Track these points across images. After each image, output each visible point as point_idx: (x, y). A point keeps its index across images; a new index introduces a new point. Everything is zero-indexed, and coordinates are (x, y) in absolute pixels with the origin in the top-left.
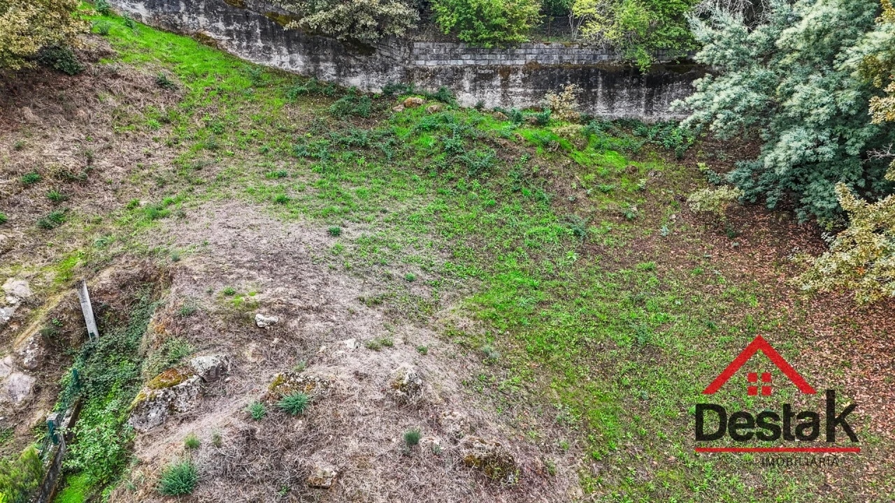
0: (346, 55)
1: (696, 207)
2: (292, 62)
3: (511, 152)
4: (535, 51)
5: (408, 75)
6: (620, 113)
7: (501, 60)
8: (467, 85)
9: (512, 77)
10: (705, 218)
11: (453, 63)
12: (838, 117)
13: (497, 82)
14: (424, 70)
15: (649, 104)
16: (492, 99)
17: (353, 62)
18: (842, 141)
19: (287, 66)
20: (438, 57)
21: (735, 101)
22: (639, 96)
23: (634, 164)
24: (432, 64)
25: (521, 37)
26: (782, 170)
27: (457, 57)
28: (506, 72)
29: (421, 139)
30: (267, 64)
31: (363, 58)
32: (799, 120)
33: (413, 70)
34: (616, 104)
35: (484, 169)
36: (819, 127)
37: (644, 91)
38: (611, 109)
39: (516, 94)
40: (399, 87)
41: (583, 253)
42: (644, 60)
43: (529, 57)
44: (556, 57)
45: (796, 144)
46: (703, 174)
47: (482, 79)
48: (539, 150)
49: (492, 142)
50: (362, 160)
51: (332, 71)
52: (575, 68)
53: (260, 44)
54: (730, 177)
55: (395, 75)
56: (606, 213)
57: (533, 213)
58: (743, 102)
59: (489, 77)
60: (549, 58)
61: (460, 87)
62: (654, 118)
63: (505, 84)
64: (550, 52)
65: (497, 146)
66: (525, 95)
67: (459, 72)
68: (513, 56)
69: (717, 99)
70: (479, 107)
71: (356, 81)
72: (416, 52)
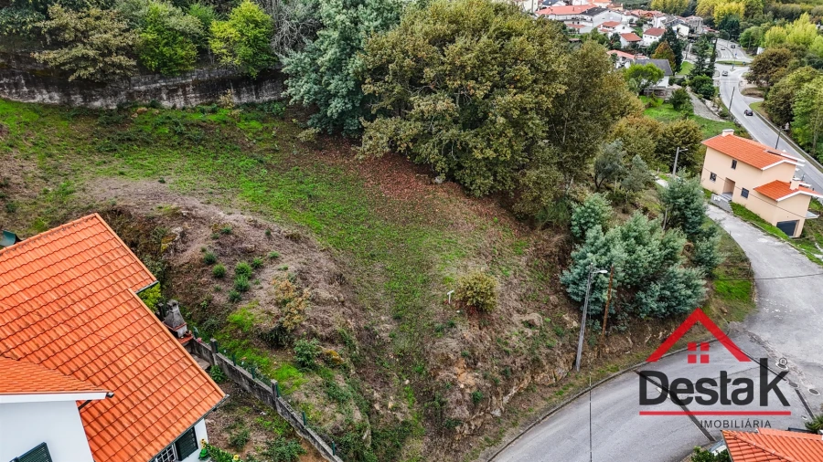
0: (88, 89)
1: (303, 140)
2: (50, 98)
3: (210, 129)
4: (196, 73)
5: (130, 96)
6: (245, 100)
7: (180, 81)
8: (164, 96)
9: (187, 89)
10: (308, 144)
11: (154, 86)
12: (350, 93)
13: (180, 93)
14: (139, 92)
15: (257, 94)
16: (180, 102)
17: (94, 93)
18: (353, 102)
19: (48, 101)
20: (145, 84)
21: (309, 91)
22: (251, 90)
23: (265, 125)
24: (143, 88)
25: (191, 68)
26: (335, 116)
27: (156, 82)
28: (184, 86)
29: (159, 131)
30: (32, 101)
31: (100, 90)
32: (335, 95)
33: (133, 93)
34: (242, 96)
35: (202, 140)
36: (344, 97)
37: (253, 87)
38: (240, 98)
39: (191, 98)
40: (127, 103)
41: (268, 169)
42: (254, 73)
43: (194, 77)
44: (207, 75)
45: (338, 105)
46: (295, 124)
47: (172, 93)
48: (223, 125)
49: (198, 125)
50: (135, 147)
51: (80, 100)
52: (217, 80)
53: (25, 89)
54: (309, 123)
55: (123, 97)
56: (266, 150)
57: (235, 157)
58: (313, 90)
59: (176, 91)
60: (204, 76)
61: (161, 98)
62: (261, 100)
63: (185, 93)
64: (205, 73)
65: (202, 127)
66: (196, 97)
67: (159, 90)
68: (185, 78)
69: (302, 90)
70: (174, 107)
71: (97, 104)
72: (133, 82)
